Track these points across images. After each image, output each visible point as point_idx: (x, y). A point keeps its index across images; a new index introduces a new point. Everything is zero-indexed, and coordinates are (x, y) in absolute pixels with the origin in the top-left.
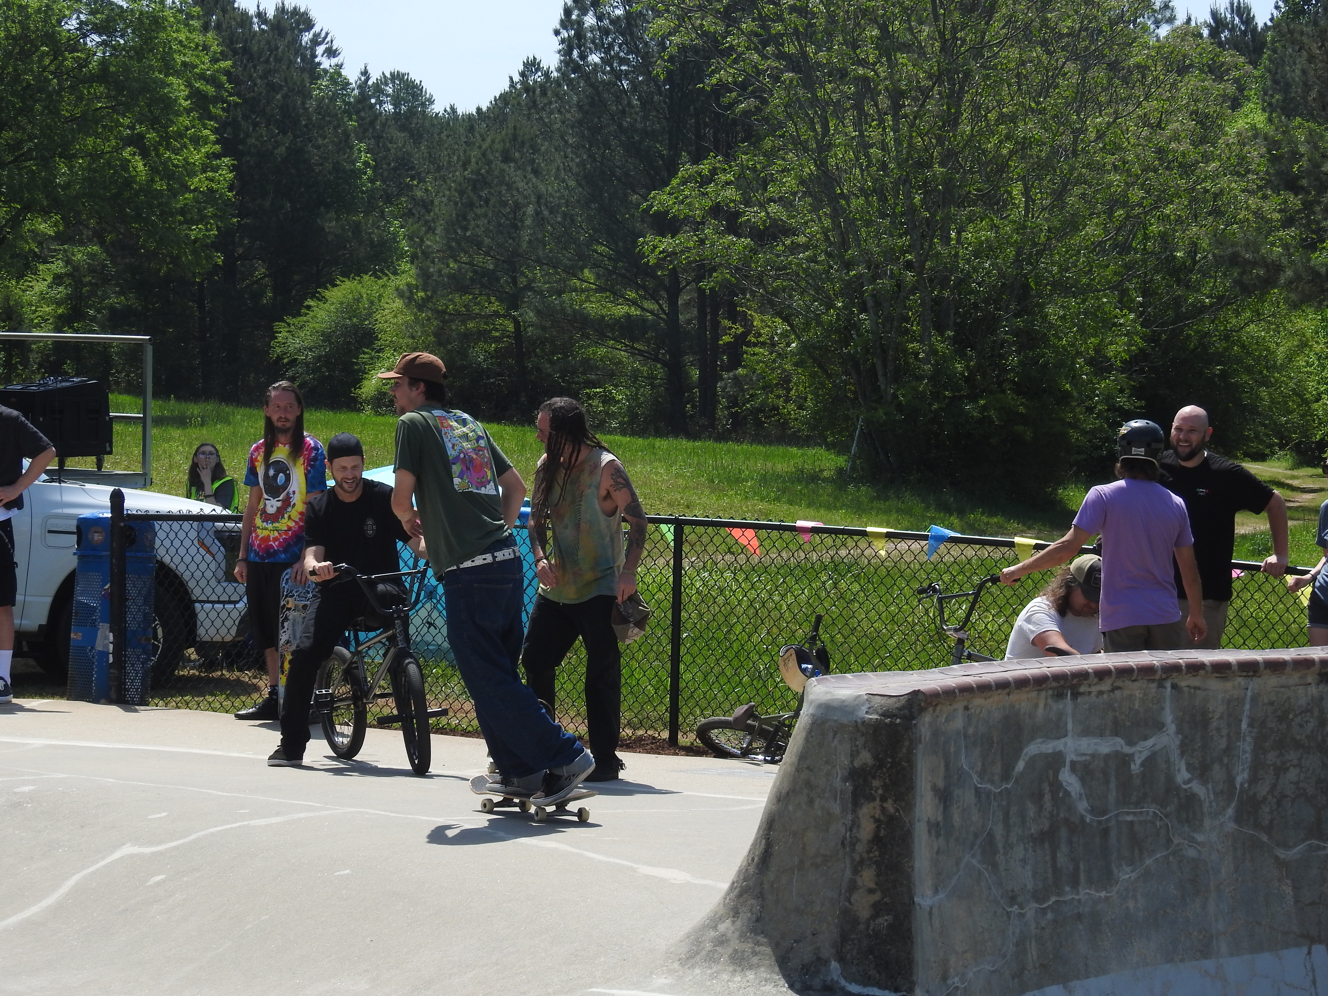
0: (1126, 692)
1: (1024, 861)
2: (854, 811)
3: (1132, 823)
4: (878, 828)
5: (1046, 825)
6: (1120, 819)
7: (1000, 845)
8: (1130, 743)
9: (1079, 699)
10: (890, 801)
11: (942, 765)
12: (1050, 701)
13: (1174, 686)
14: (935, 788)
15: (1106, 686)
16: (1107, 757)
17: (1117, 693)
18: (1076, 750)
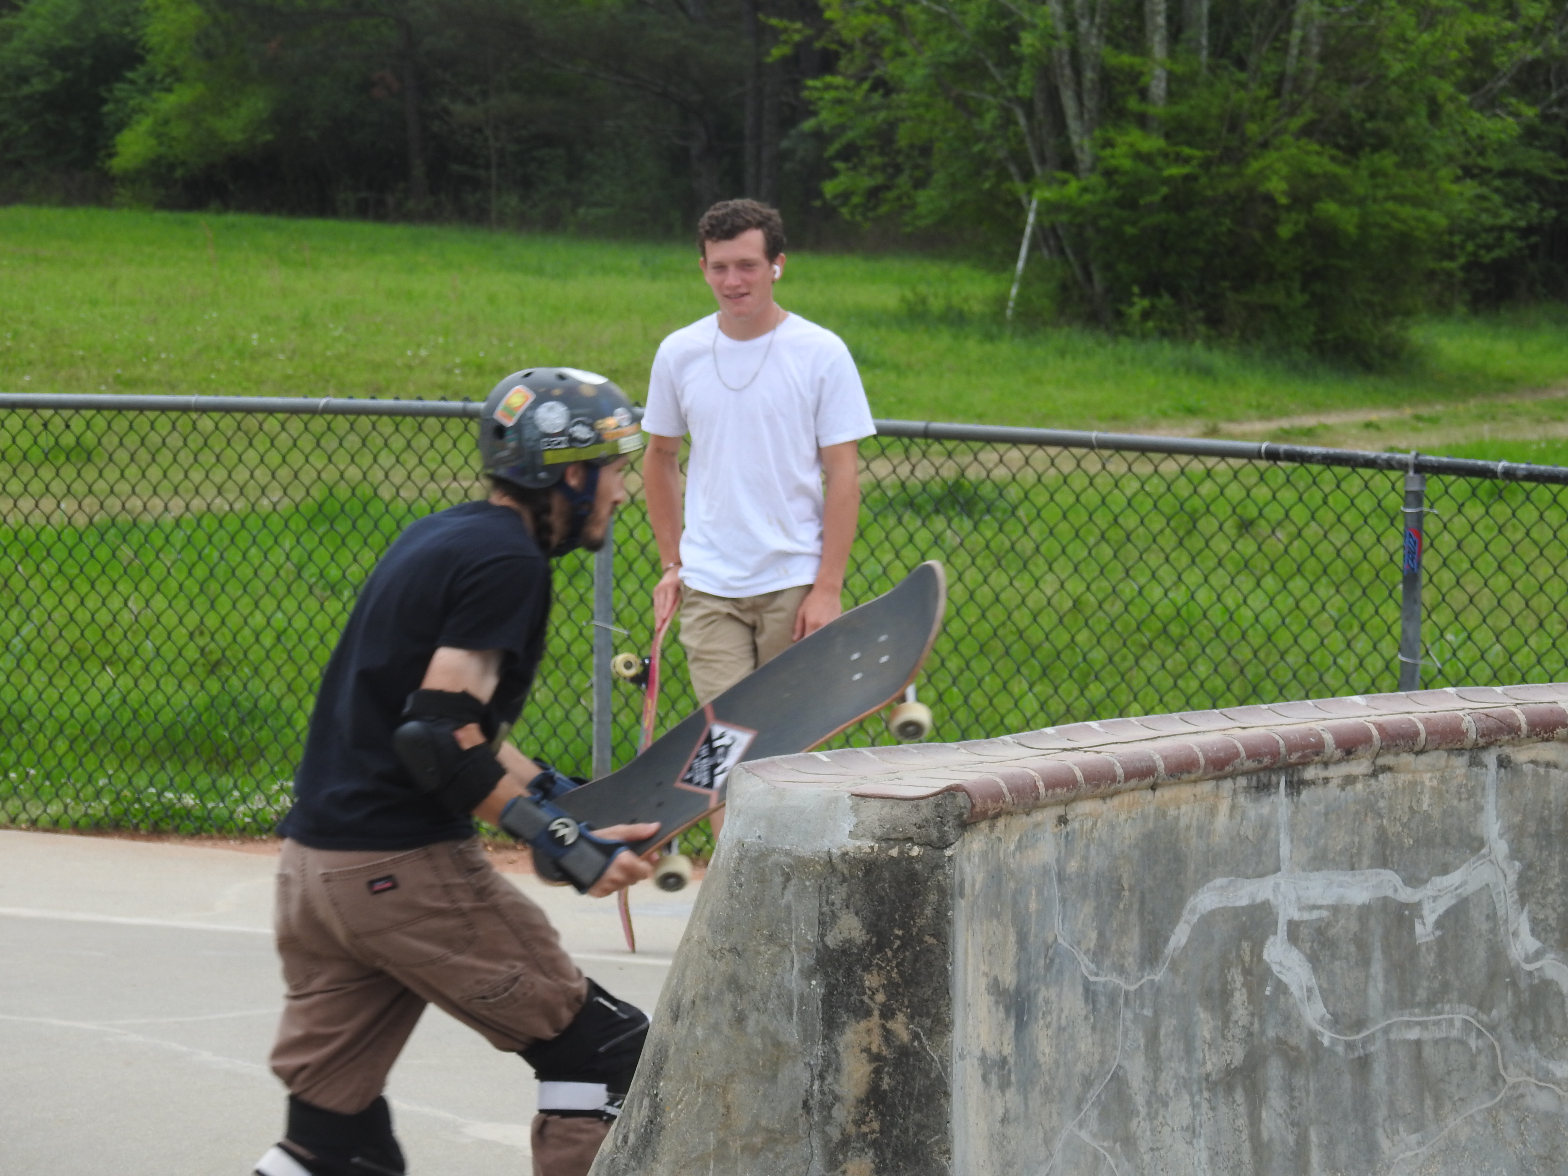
0: (1403, 778)
1: (1192, 1131)
2: (827, 1038)
3: (1418, 1043)
4: (877, 1072)
5: (1238, 1055)
6: (1393, 1036)
7: (1140, 1100)
8: (1413, 881)
9: (1305, 794)
10: (901, 1017)
11: (1012, 938)
12: (1241, 799)
13: (1503, 763)
14: (996, 988)
15: (1359, 767)
16: (1365, 911)
17: (1385, 779)
18: (1299, 898)
